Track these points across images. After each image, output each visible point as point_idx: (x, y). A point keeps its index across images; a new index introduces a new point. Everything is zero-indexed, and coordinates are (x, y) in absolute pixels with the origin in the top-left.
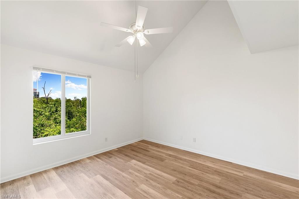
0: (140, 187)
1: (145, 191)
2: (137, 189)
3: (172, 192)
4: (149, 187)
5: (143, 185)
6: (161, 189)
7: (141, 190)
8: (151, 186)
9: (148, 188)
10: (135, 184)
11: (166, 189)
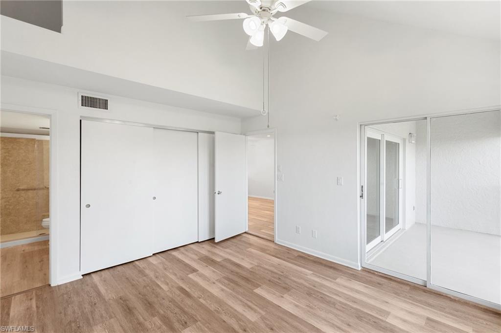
0: (259, 317)
1: (250, 309)
2: (263, 313)
3: (209, 307)
4: (242, 315)
5: (253, 320)
6: (223, 310)
7: (255, 311)
8: (240, 316)
9: (245, 314)
10: (268, 322)
11: (215, 310)
